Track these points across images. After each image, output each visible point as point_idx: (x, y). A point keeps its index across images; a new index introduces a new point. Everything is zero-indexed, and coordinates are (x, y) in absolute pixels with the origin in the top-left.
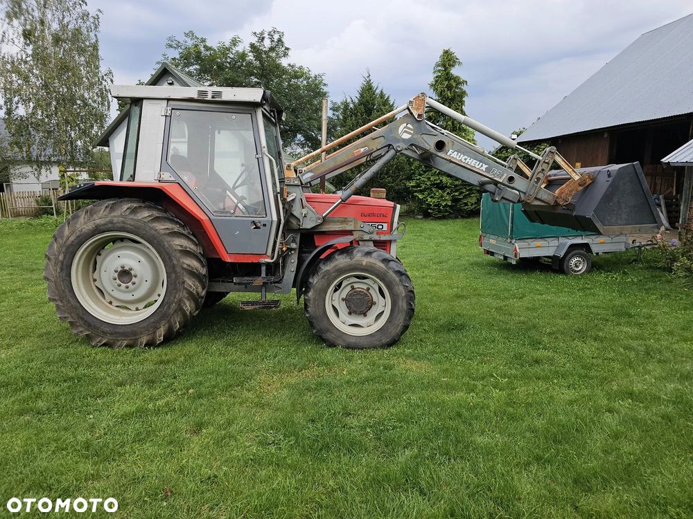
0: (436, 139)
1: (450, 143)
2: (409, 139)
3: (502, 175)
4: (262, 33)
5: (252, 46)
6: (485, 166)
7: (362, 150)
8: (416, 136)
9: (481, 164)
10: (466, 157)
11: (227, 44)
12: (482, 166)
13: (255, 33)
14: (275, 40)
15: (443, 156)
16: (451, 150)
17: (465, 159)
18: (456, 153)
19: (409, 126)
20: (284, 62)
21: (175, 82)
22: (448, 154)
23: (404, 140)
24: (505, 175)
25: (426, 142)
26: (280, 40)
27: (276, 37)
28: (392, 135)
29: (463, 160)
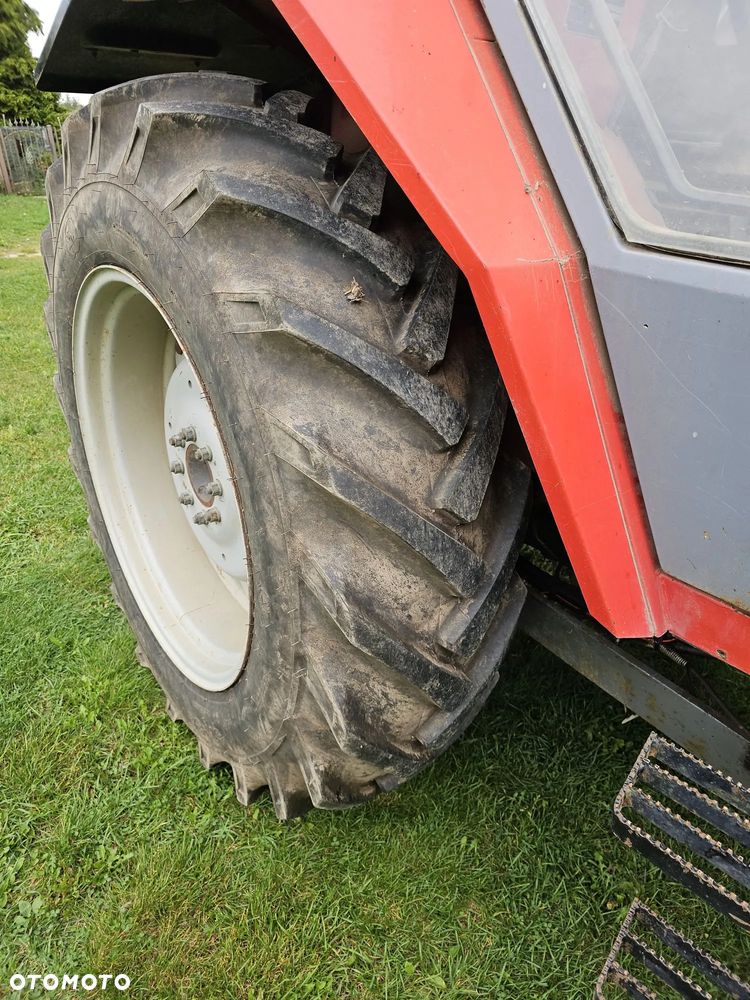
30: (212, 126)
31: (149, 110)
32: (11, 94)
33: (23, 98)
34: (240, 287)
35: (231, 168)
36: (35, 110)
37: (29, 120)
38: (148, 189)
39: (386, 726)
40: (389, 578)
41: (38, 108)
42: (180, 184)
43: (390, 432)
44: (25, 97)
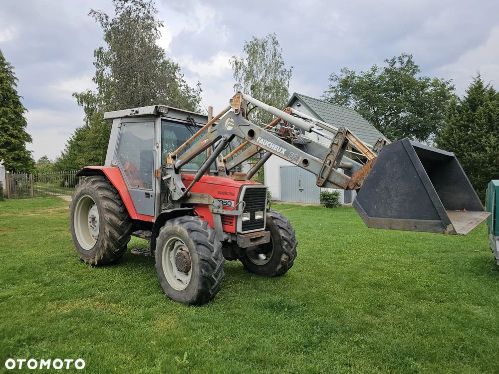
0: (248, 129)
1: (259, 131)
2: (231, 131)
3: (299, 158)
4: (393, 60)
5: (386, 70)
6: (284, 150)
7: (205, 141)
8: (235, 128)
9: (281, 148)
10: (270, 143)
11: (370, 72)
12: (282, 150)
13: (387, 60)
14: (405, 62)
15: (253, 143)
16: (259, 138)
17: (269, 145)
18: (262, 139)
19: (232, 120)
20: (416, 77)
21: (302, 105)
22: (257, 141)
23: (228, 132)
24: (301, 158)
25: (242, 132)
26: (409, 61)
27: (405, 60)
28: (221, 128)
29: (268, 146)
30: (99, 181)
31: (93, 180)
32: (15, 163)
33: (19, 164)
34: (101, 193)
35: (101, 184)
36: (24, 168)
37: (21, 172)
38: (92, 186)
39: (114, 236)
40: (114, 218)
41: (25, 167)
42: (95, 186)
43: (114, 204)
44: (21, 164)
